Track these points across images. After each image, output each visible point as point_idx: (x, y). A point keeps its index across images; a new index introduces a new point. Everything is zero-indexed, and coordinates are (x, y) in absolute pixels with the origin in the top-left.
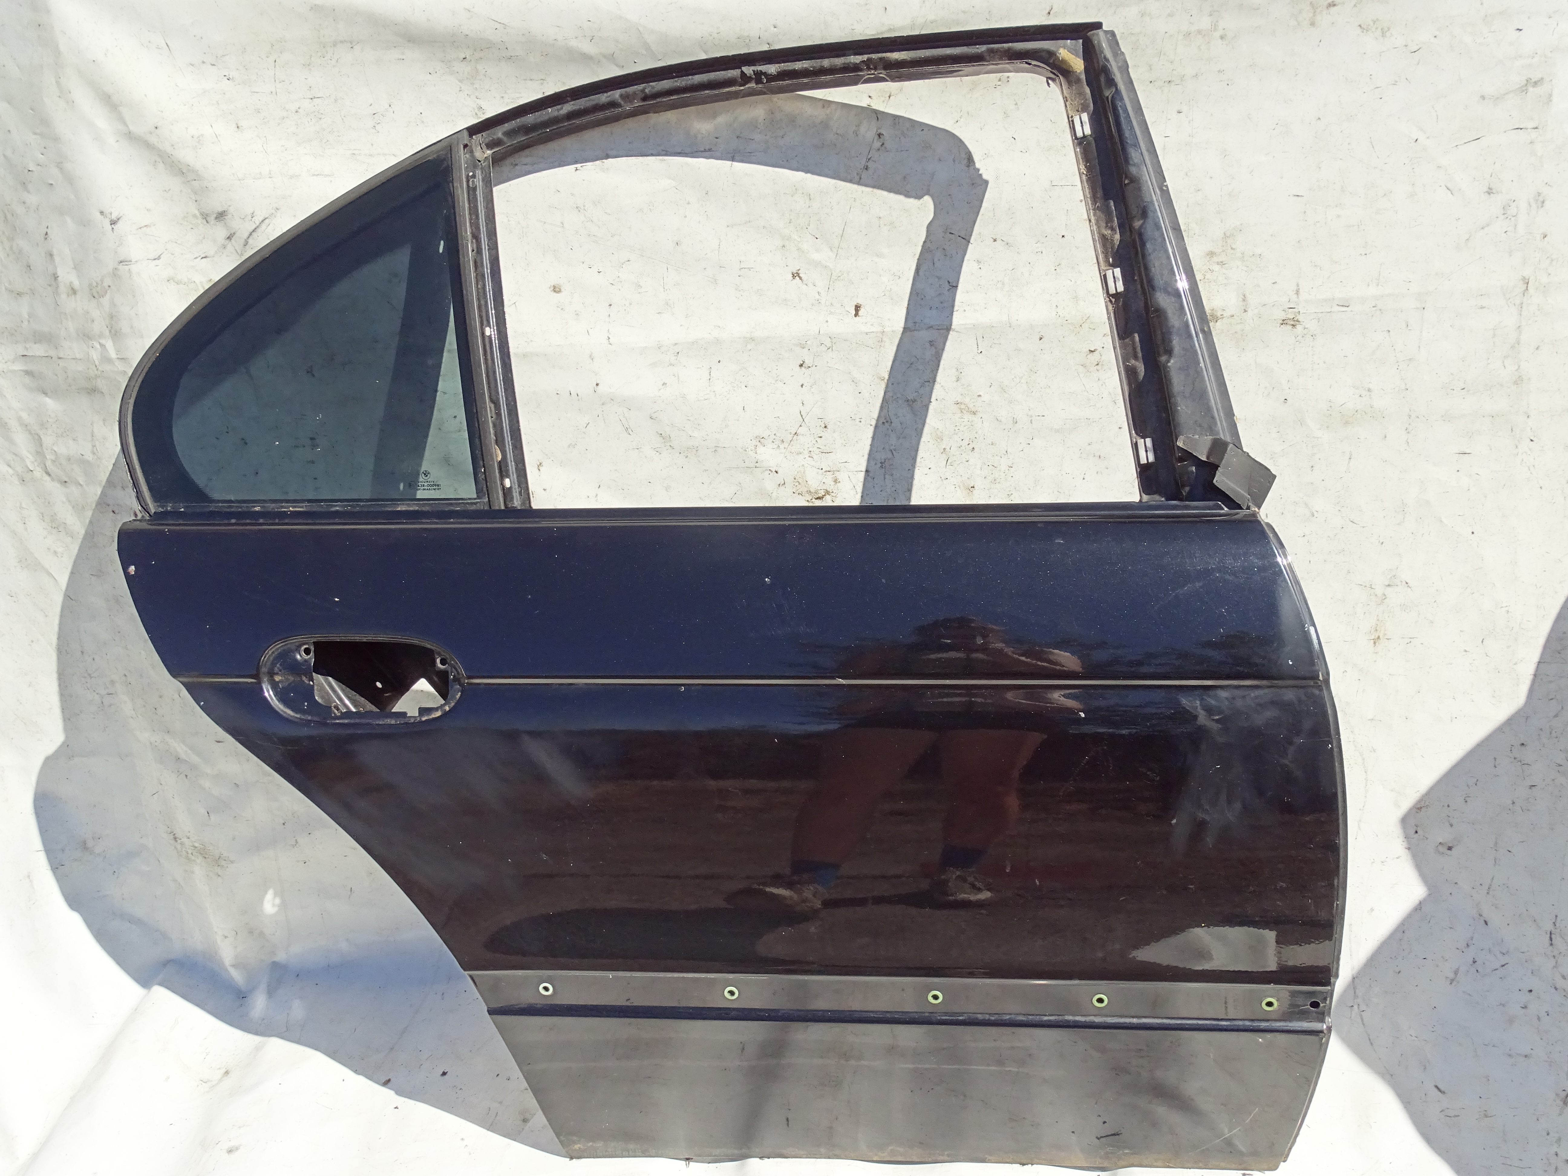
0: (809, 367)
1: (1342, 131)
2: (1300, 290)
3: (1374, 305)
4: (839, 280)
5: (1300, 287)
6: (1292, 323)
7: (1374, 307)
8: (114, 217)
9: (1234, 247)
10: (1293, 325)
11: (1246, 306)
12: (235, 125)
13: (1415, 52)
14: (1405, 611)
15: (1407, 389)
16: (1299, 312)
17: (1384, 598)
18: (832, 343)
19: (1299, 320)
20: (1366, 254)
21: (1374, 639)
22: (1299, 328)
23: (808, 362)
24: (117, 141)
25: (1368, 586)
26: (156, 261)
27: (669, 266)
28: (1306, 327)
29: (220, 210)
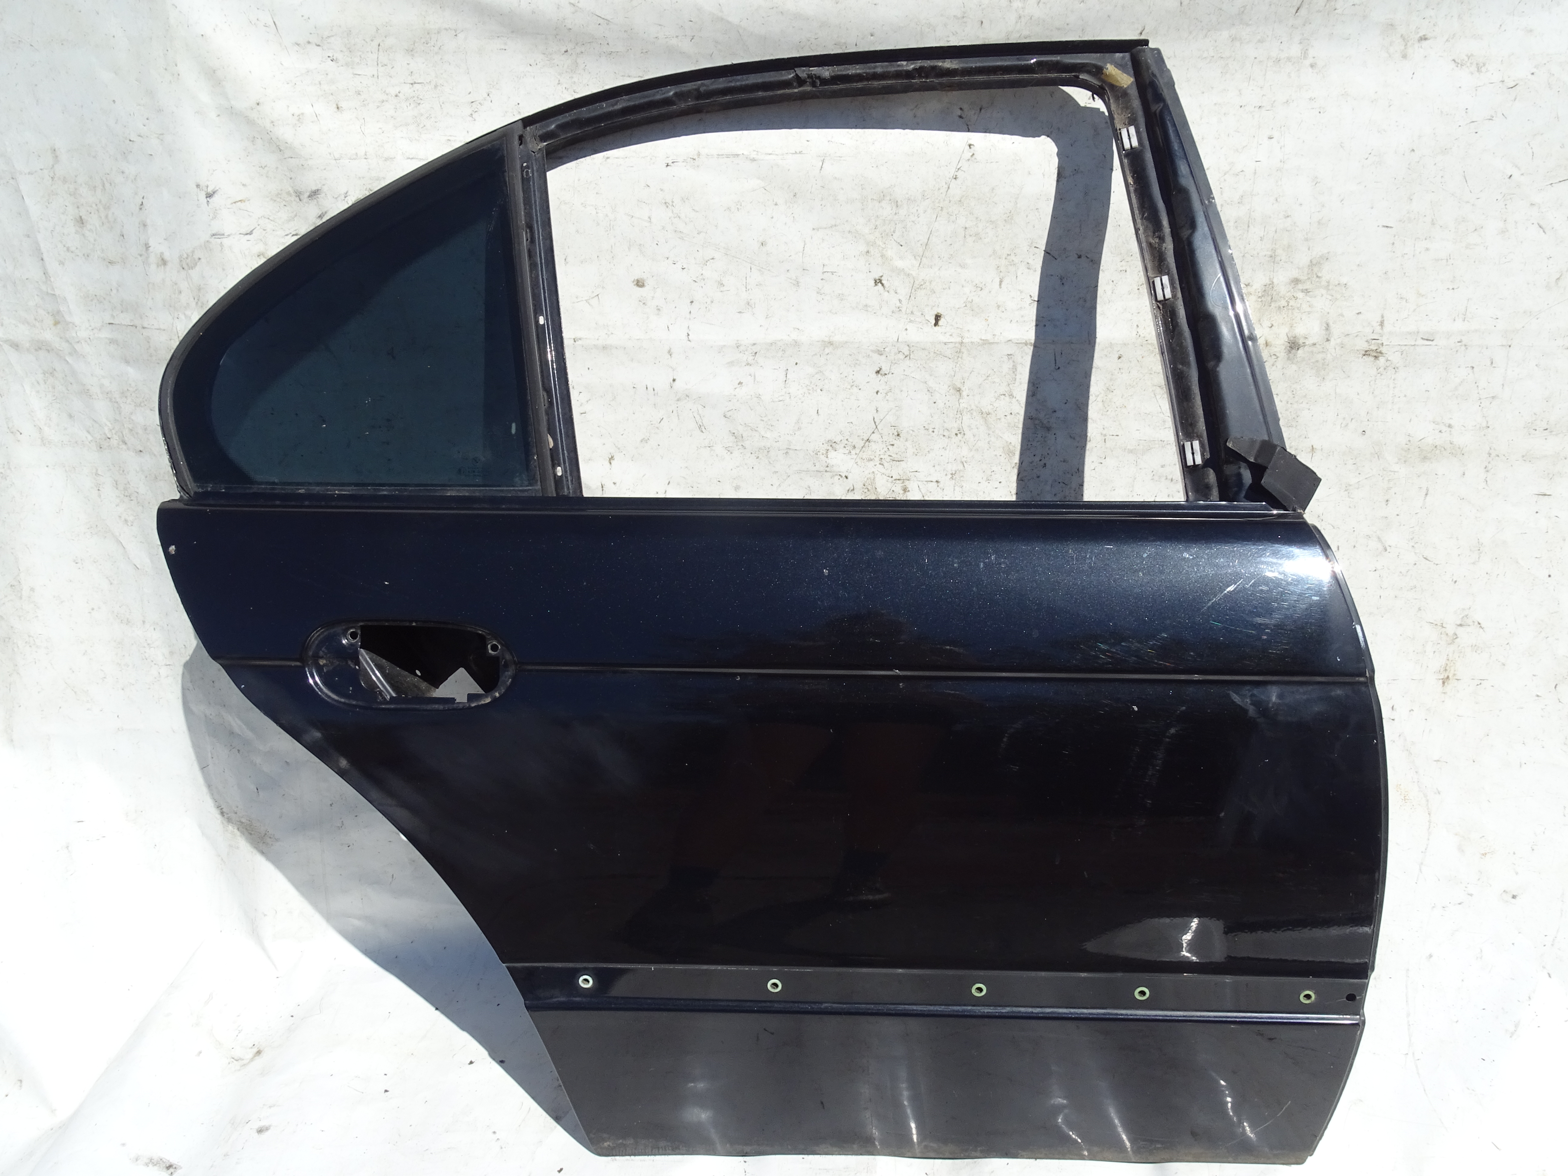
0: (886, 374)
1: (1435, 164)
2: (1385, 322)
3: (1459, 340)
4: (921, 289)
5: (1385, 318)
6: (1375, 354)
7: (1458, 342)
8: (210, 190)
9: (1320, 275)
10: (1376, 357)
11: (1329, 334)
12: (335, 106)
13: (1512, 88)
14: (1476, 652)
15: (1489, 427)
16: (1383, 344)
17: (1455, 637)
18: (909, 352)
19: (1383, 352)
20: (1453, 289)
21: (1442, 679)
22: (1382, 360)
23: (885, 369)
24: (219, 116)
25: (1439, 624)
26: (248, 236)
27: (752, 266)
28: (1389, 359)
29: (314, 188)
